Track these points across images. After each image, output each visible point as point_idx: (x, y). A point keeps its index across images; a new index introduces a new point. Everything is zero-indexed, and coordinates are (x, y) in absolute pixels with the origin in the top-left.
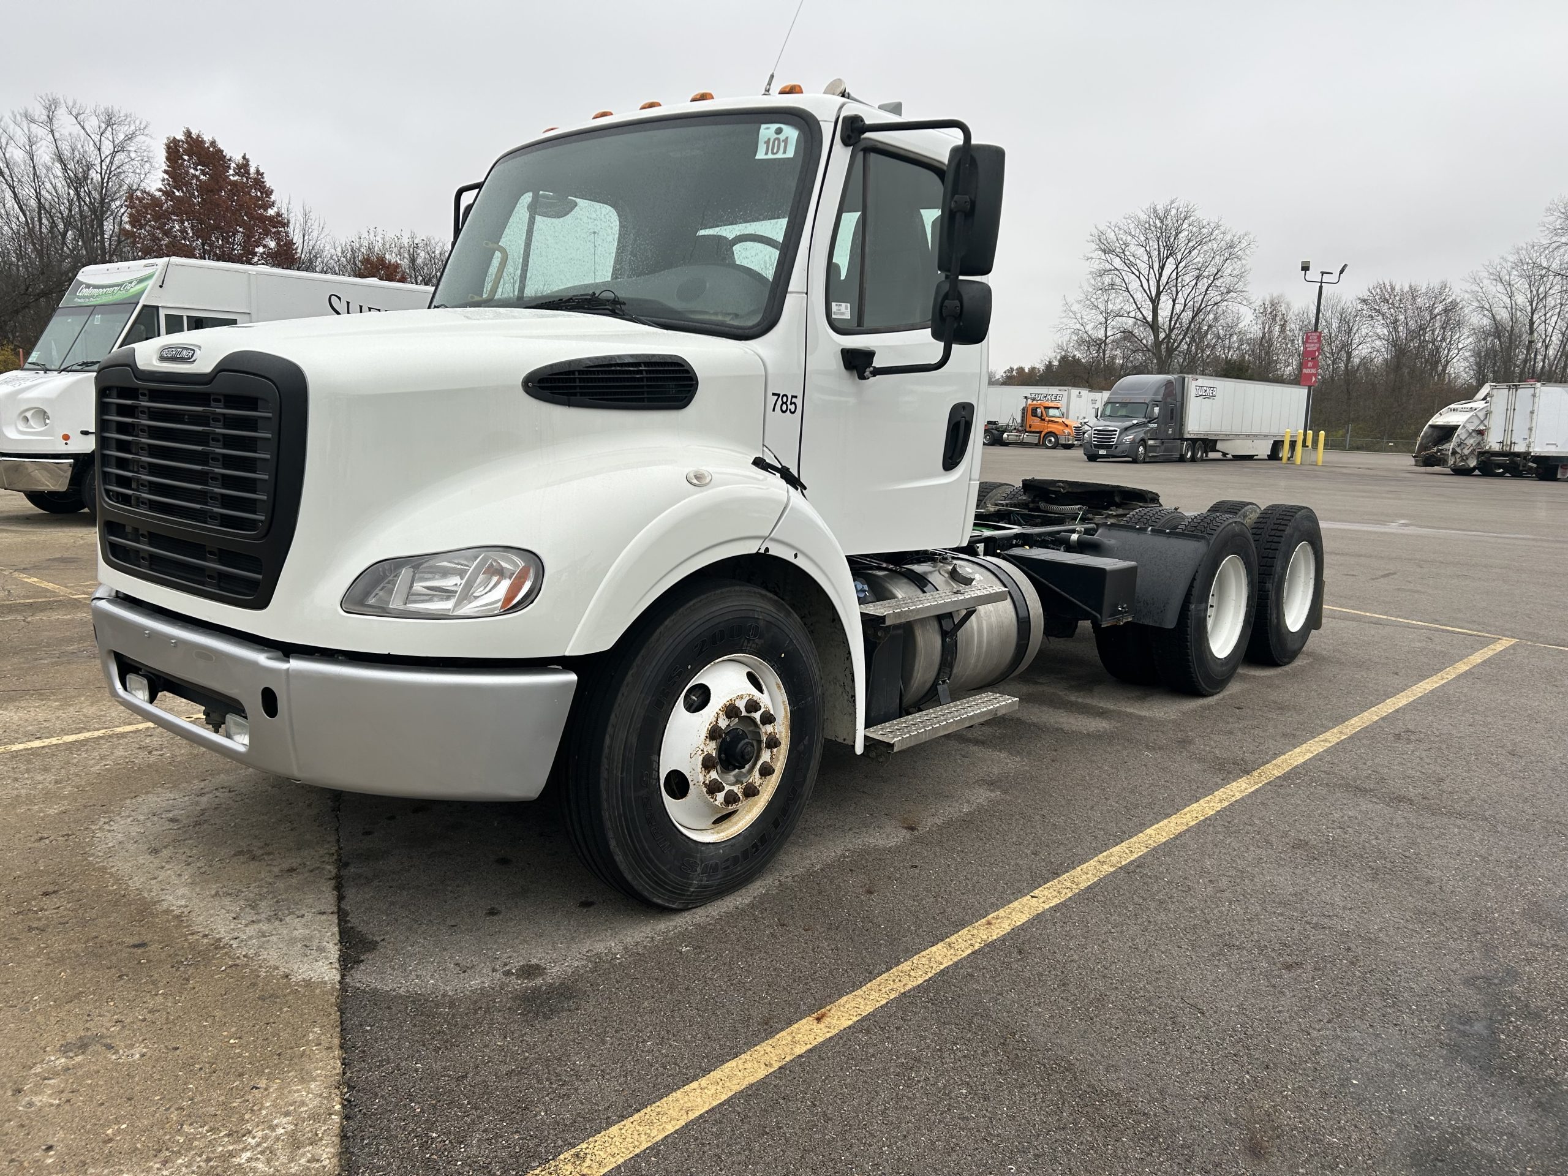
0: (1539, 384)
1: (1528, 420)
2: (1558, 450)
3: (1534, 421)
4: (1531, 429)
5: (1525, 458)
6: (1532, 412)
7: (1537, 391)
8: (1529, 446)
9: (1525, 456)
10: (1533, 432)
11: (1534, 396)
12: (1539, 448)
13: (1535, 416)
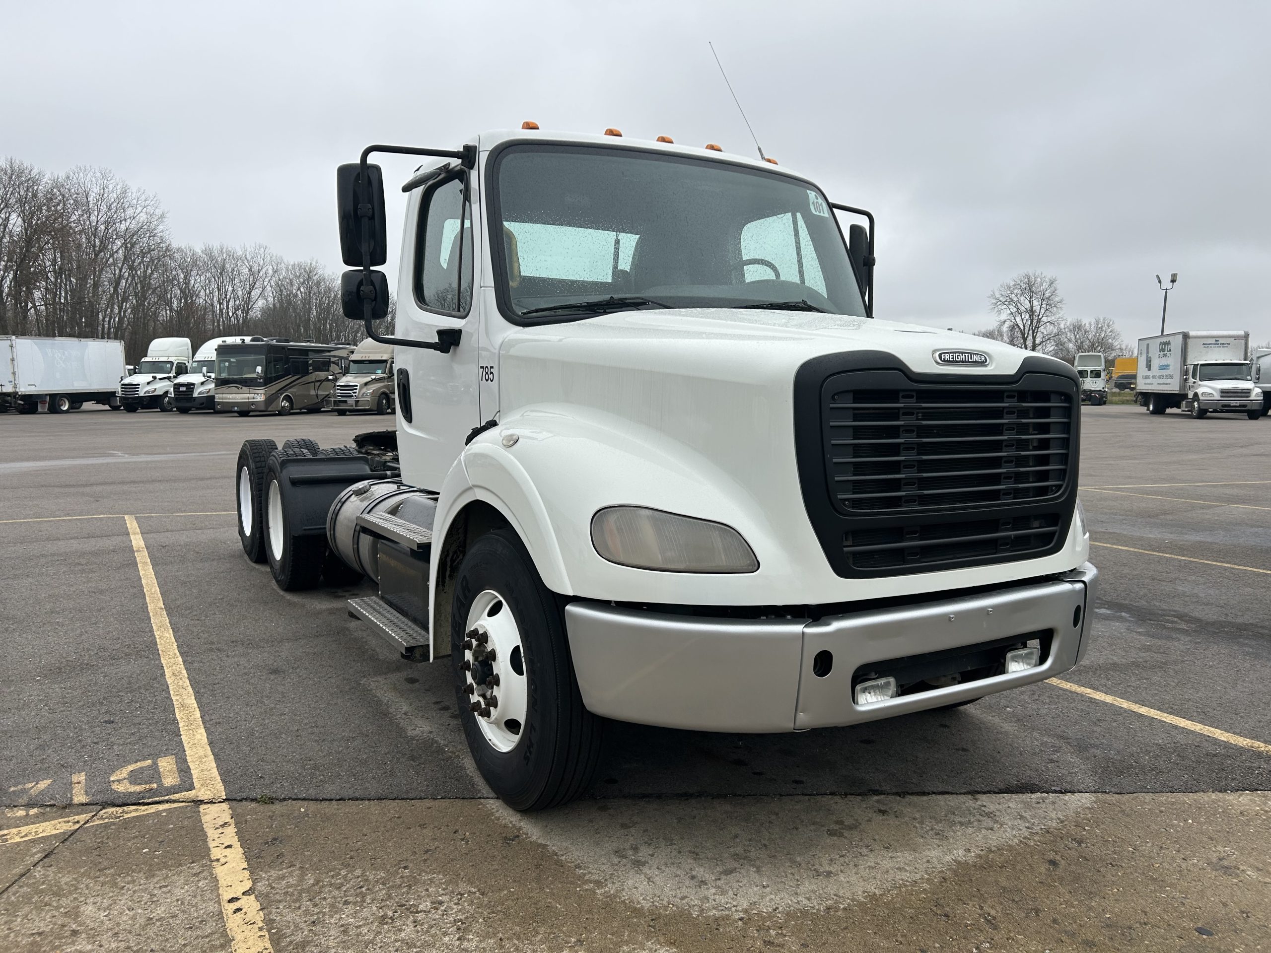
0: (14, 337)
1: (10, 366)
2: (37, 389)
3: (16, 367)
4: (14, 373)
5: (15, 397)
6: (13, 360)
7: (13, 342)
8: (15, 387)
9: (14, 395)
10: (17, 375)
11: (12, 346)
12: (23, 389)
13: (15, 363)
